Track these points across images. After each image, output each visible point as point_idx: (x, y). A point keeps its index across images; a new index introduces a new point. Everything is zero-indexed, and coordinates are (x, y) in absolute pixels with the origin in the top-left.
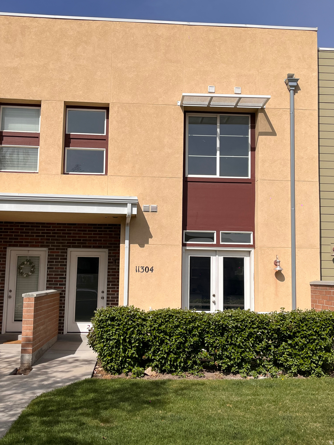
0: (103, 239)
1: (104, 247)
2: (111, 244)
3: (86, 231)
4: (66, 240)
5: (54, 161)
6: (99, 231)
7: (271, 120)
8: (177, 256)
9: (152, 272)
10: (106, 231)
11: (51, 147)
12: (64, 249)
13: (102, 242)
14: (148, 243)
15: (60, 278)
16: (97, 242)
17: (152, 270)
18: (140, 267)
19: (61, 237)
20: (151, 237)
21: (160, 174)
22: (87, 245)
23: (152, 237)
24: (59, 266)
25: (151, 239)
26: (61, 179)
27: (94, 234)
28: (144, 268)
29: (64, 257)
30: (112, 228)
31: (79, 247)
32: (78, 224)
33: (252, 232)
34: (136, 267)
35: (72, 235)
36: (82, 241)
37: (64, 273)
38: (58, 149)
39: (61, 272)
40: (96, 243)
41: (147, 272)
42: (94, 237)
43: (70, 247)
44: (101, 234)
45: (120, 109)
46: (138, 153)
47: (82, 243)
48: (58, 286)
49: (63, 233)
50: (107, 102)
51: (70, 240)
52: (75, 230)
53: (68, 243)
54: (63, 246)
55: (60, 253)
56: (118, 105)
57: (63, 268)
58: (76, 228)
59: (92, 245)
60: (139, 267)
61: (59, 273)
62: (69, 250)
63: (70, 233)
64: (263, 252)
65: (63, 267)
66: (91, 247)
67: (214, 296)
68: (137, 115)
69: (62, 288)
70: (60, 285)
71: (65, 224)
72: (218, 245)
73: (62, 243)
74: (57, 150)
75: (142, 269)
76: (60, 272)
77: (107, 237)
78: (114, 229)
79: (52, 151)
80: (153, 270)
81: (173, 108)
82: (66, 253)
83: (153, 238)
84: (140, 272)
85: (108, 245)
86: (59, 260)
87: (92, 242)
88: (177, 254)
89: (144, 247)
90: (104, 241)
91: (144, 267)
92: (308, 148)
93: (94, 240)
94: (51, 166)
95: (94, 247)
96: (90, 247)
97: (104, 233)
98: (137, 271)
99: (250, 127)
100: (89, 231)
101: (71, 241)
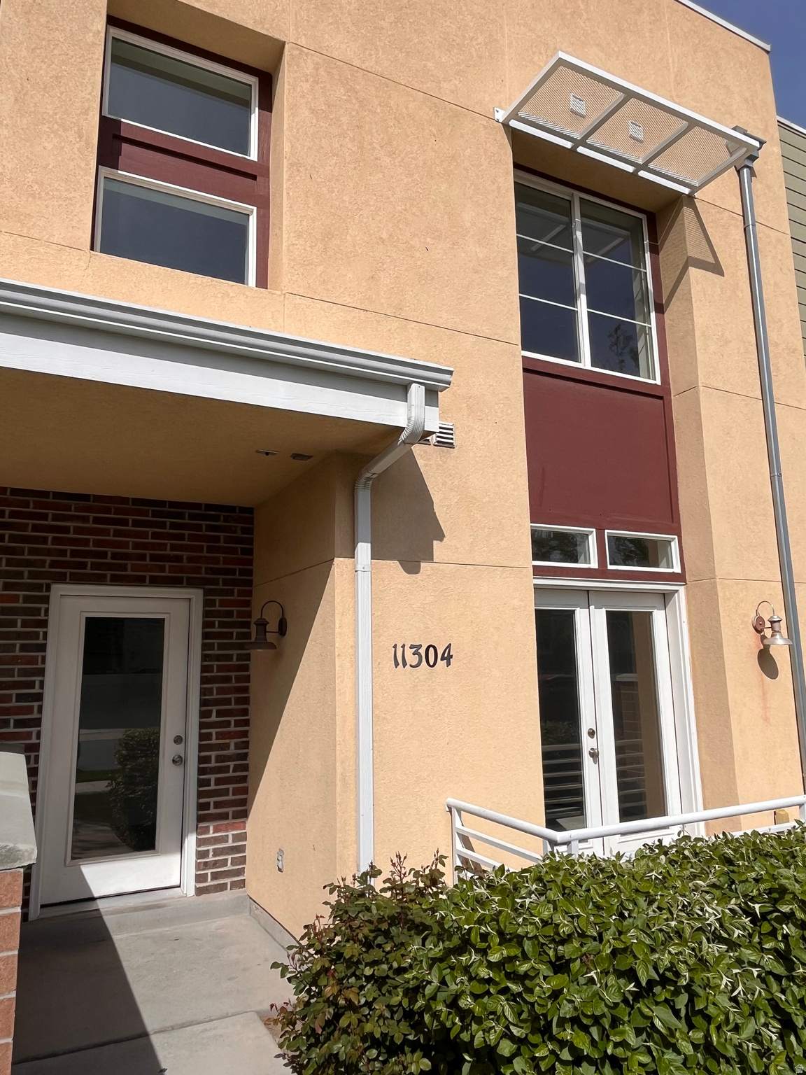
0: (185, 554)
1: (191, 583)
2: (214, 571)
3: (125, 523)
4: (49, 552)
5: (57, 190)
6: (173, 526)
7: (709, 231)
8: (522, 604)
9: (449, 664)
10: (199, 527)
11: (45, 128)
12: (38, 587)
13: (185, 563)
14: (430, 558)
15: (20, 698)
16: (167, 564)
17: (448, 658)
18: (407, 648)
19: (25, 539)
20: (441, 536)
21: (457, 320)
22: (129, 573)
23: (444, 536)
24: (17, 653)
25: (438, 542)
26: (89, 271)
27: (155, 535)
28: (422, 651)
29: (40, 615)
30: (217, 518)
31: (98, 580)
32: (98, 498)
33: (676, 537)
34: (395, 647)
35: (71, 535)
36: (109, 560)
37: (37, 679)
38: (77, 145)
39: (23, 673)
40: (162, 569)
41: (431, 664)
42: (154, 547)
43: (61, 579)
44: (181, 537)
45: (322, 73)
46: (385, 236)
47: (110, 567)
48: (11, 730)
49: (36, 528)
50: (277, 36)
51: (63, 553)
52: (85, 519)
53: (54, 564)
54: (33, 575)
55: (21, 600)
56: (318, 59)
57: (33, 660)
58: (89, 509)
59: (148, 574)
60: (403, 646)
61: (16, 679)
62: (58, 590)
63: (66, 530)
64: (727, 594)
65: (32, 656)
66: (145, 582)
67: (592, 733)
68: (378, 111)
69: (29, 735)
70: (19, 724)
71: (45, 494)
72: (602, 573)
73: (29, 563)
74: (75, 150)
75: (414, 654)
76: (19, 676)
77: (200, 549)
78: (225, 521)
79: (49, 146)
80: (451, 657)
81: (485, 123)
82: (46, 600)
83: (445, 539)
84: (408, 666)
85: (203, 575)
86: (19, 629)
87: (148, 562)
88: (522, 600)
89: (417, 572)
90: (190, 559)
91: (420, 646)
92: (784, 322)
93: (153, 558)
94: (47, 206)
95: (156, 582)
96: (139, 581)
97: (189, 534)
98: (397, 664)
99: (647, 248)
100: (136, 523)
101: (68, 558)
